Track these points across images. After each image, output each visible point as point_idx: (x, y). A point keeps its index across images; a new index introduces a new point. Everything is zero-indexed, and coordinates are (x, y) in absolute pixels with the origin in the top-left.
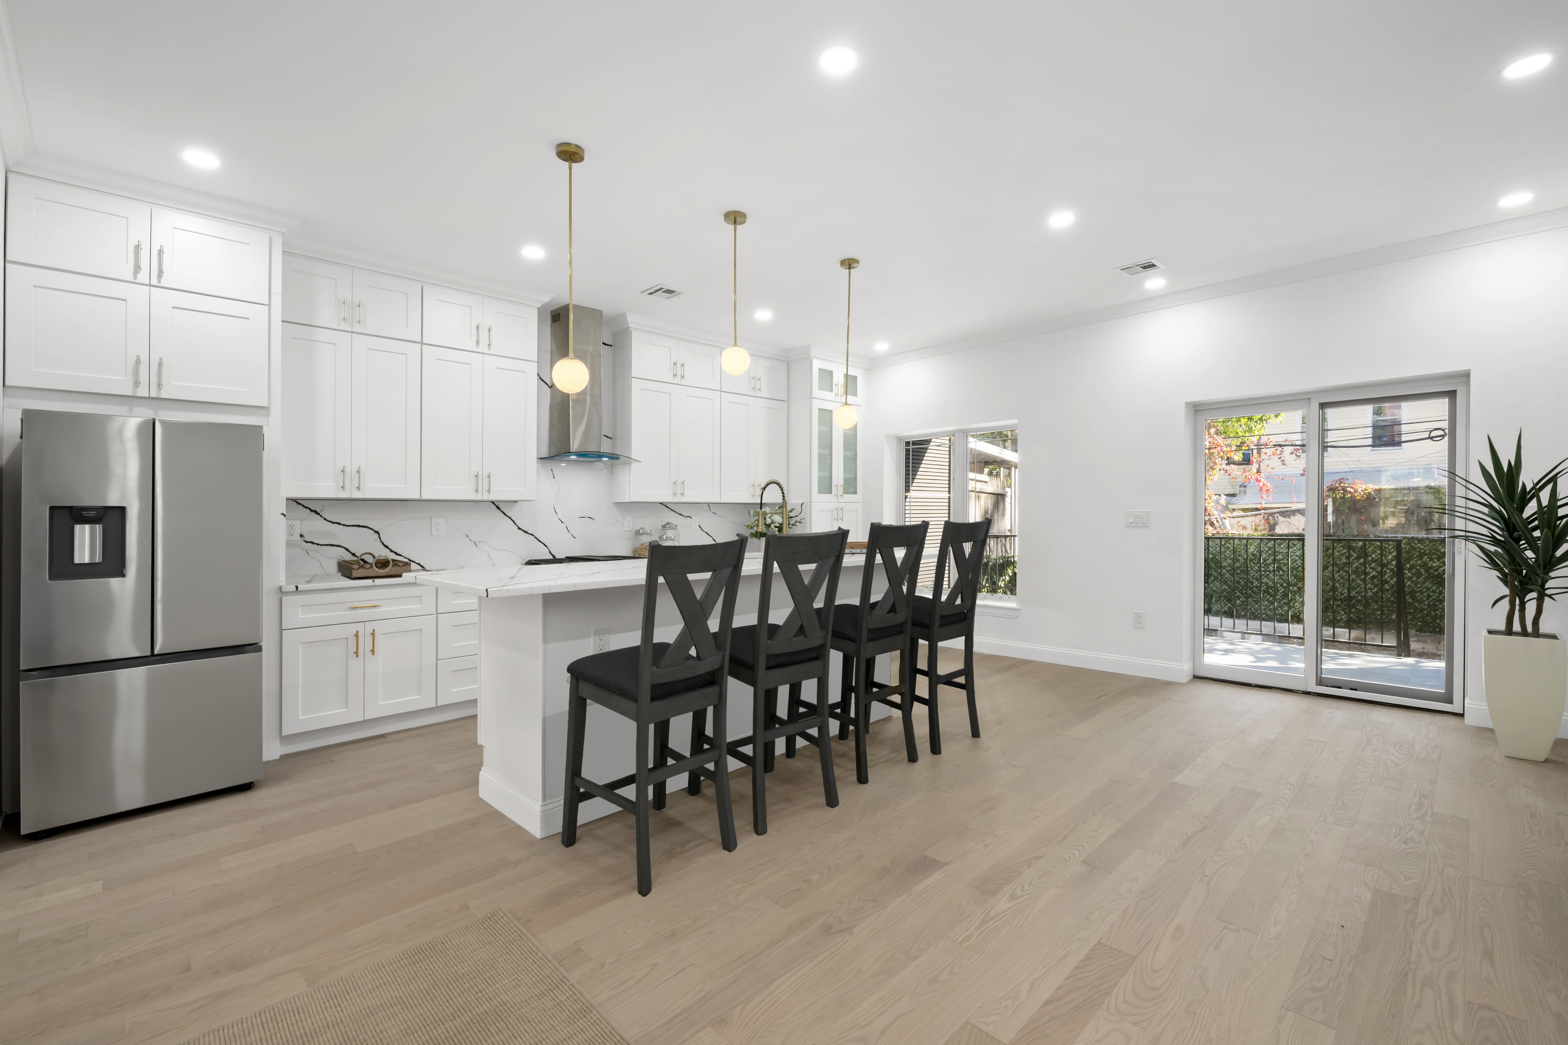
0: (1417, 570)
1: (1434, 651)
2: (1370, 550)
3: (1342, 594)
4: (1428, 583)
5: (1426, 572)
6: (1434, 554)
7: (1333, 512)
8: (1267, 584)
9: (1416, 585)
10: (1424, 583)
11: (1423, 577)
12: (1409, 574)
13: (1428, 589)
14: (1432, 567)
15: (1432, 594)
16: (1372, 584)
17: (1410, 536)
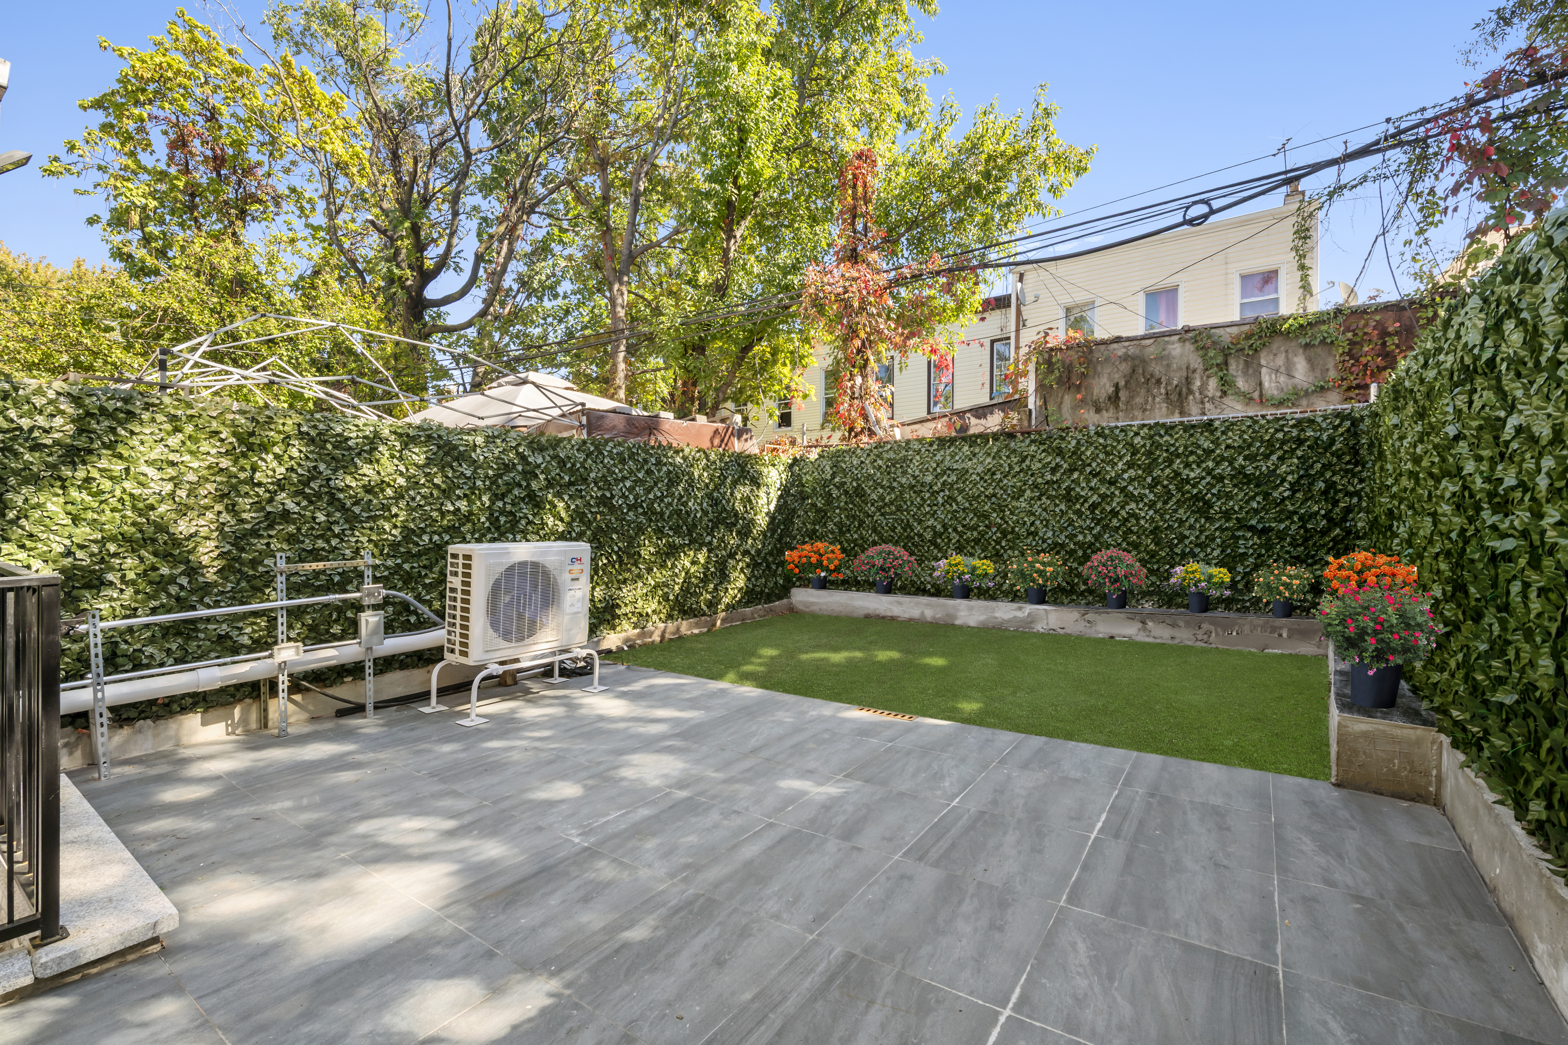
0: (1165, 487)
1: (1190, 643)
2: (1088, 453)
3: (1044, 541)
4: (1181, 511)
5: (1179, 489)
6: (1192, 453)
7: (1036, 390)
8: (933, 528)
9: (1161, 516)
10: (1175, 511)
11: (1174, 500)
12: (1152, 496)
13: (1181, 522)
14: (1188, 481)
15: (1187, 533)
16: (1093, 519)
17: (1152, 422)
